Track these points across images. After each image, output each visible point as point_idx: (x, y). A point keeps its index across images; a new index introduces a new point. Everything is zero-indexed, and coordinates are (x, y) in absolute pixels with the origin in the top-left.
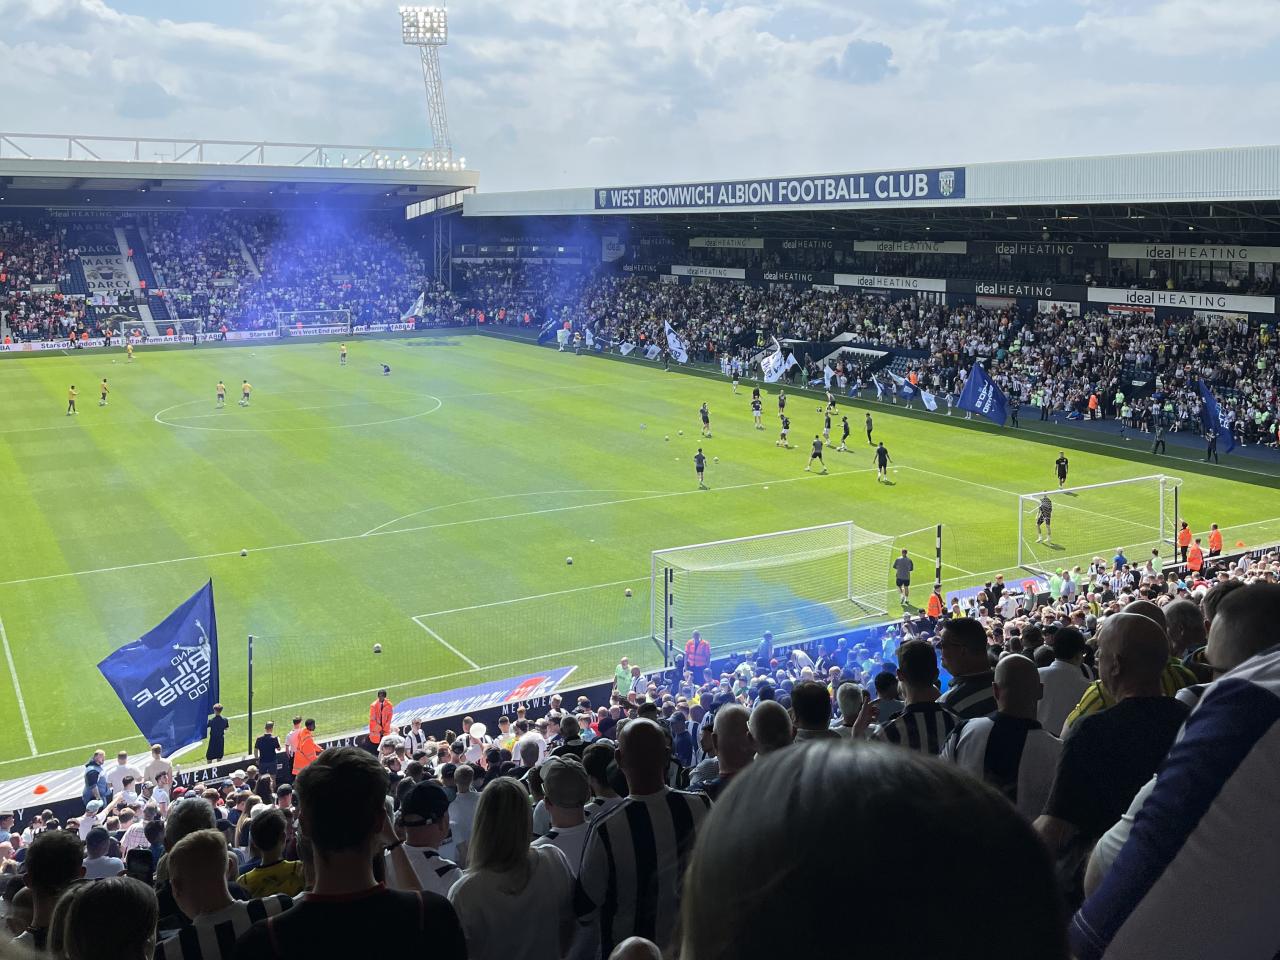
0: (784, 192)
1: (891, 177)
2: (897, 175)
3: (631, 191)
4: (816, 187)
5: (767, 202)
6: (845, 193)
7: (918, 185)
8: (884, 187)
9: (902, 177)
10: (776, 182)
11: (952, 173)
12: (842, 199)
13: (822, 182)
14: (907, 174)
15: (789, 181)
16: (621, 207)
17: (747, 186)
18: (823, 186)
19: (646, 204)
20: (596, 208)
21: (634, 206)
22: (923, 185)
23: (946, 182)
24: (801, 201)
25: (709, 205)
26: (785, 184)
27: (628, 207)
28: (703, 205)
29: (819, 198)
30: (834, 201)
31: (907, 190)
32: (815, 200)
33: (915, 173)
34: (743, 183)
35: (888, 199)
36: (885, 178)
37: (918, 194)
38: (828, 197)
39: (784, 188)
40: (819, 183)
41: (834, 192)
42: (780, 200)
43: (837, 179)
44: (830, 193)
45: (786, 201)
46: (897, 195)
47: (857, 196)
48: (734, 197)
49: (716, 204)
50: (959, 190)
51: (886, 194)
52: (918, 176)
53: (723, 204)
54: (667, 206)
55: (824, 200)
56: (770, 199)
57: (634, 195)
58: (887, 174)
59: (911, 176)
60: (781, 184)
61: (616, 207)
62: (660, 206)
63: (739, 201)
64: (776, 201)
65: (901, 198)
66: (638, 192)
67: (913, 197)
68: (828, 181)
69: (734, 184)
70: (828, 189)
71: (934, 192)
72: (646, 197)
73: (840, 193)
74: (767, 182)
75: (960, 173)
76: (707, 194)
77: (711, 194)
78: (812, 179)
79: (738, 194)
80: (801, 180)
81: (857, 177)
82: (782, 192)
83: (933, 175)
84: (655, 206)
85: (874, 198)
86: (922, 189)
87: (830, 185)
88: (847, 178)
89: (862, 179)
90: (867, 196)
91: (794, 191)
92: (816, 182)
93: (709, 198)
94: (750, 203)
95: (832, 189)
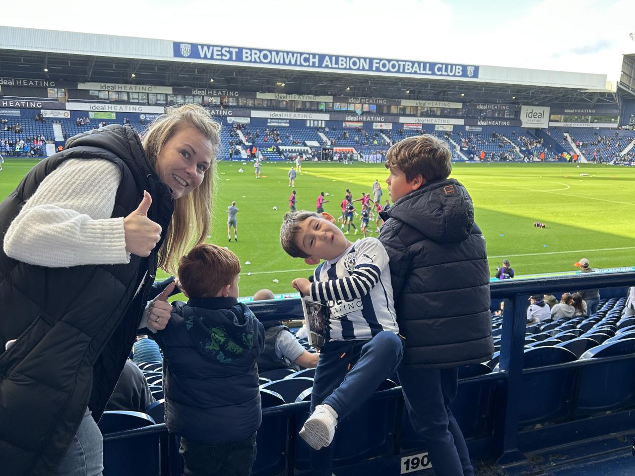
0: (378, 65)
1: (444, 66)
2: (447, 65)
3: (228, 49)
4: (399, 65)
5: (364, 69)
6: (418, 70)
7: (457, 71)
8: (440, 69)
9: (449, 66)
10: (371, 60)
11: (474, 68)
12: (415, 73)
13: (404, 63)
14: (452, 65)
15: (381, 60)
16: (212, 58)
17: (348, 59)
18: (404, 66)
19: (244, 59)
20: (175, 56)
21: (230, 59)
22: (460, 71)
23: (470, 71)
24: (388, 71)
25: (314, 66)
26: (378, 61)
27: (222, 60)
28: (309, 66)
29: (401, 71)
30: (411, 73)
31: (451, 72)
32: (398, 71)
33: (456, 65)
34: (346, 57)
35: (441, 75)
36: (441, 66)
37: (457, 74)
38: (406, 71)
39: (377, 63)
40: (402, 63)
41: (411, 69)
42: (374, 69)
43: (413, 63)
44: (408, 69)
45: (378, 69)
46: (446, 74)
47: (424, 72)
48: (337, 63)
49: (320, 66)
50: (476, 75)
51: (440, 73)
52: (457, 67)
53: (327, 67)
54: (270, 63)
55: (404, 72)
56: (367, 67)
57: (230, 53)
58: (442, 64)
59: (454, 67)
60: (375, 61)
61: (205, 57)
62: (261, 62)
63: (340, 66)
64: (370, 69)
65: (448, 75)
66: (234, 51)
67: (454, 76)
68: (407, 63)
69: (337, 57)
70: (407, 67)
71: (464, 74)
72: (244, 55)
73: (414, 69)
74: (365, 59)
75: (477, 68)
76: (311, 60)
77: (317, 60)
78: (398, 61)
79: (340, 62)
80: (389, 61)
81: (425, 63)
82: (375, 65)
83: (464, 68)
84: (255, 62)
85: (434, 74)
86: (459, 73)
87: (408, 65)
88: (419, 63)
89: (428, 65)
90: (430, 72)
91: (384, 66)
92: (399, 63)
93: (314, 63)
94: (350, 69)
95: (410, 67)
